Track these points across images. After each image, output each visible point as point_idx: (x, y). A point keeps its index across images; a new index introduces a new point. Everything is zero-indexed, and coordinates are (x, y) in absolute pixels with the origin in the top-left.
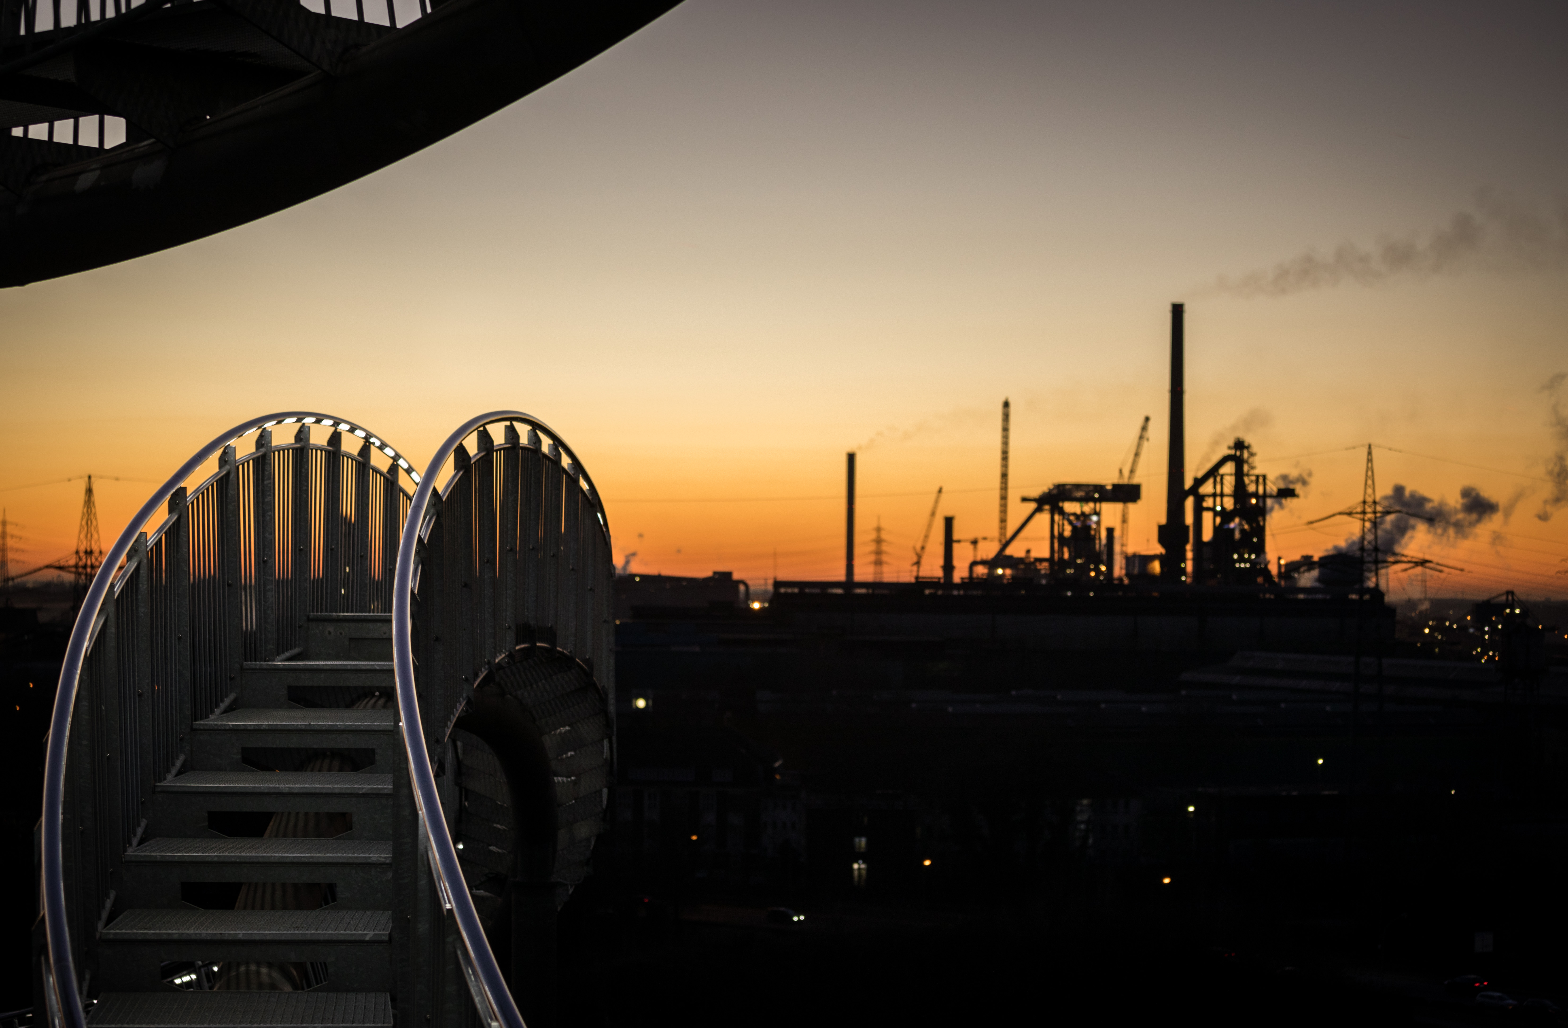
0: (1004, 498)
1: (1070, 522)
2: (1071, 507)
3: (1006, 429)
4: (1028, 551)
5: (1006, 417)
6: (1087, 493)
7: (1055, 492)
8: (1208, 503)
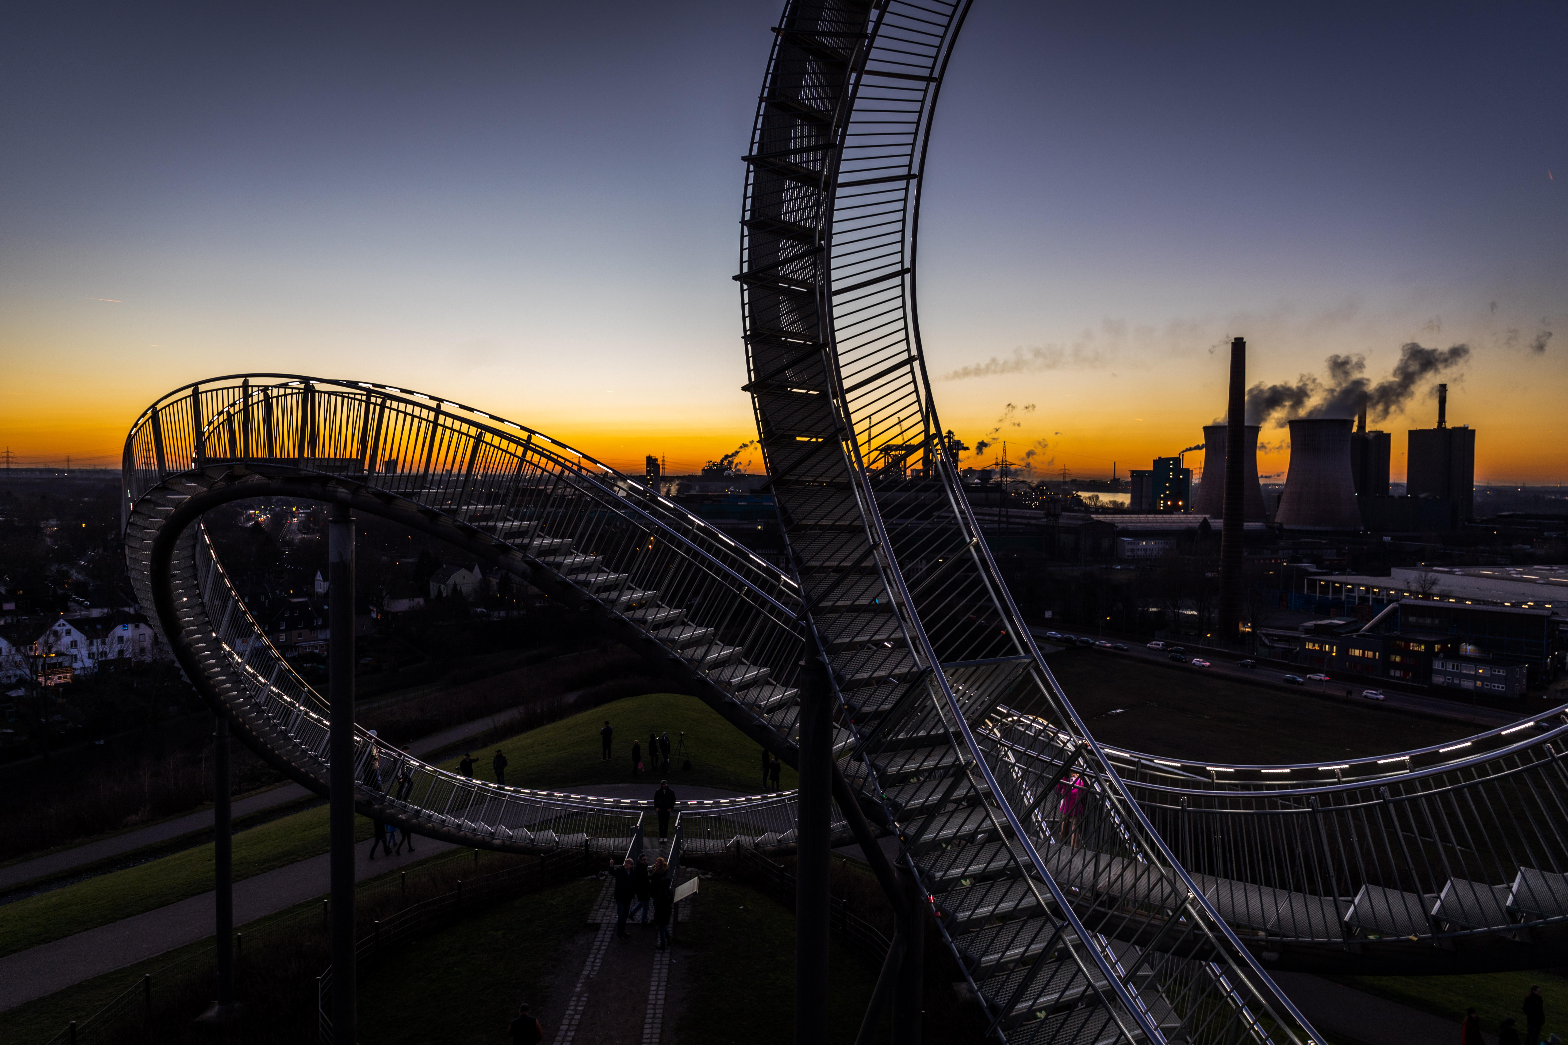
1: (891, 458)
2: (891, 453)
4: (878, 467)
6: (897, 449)
7: (887, 447)
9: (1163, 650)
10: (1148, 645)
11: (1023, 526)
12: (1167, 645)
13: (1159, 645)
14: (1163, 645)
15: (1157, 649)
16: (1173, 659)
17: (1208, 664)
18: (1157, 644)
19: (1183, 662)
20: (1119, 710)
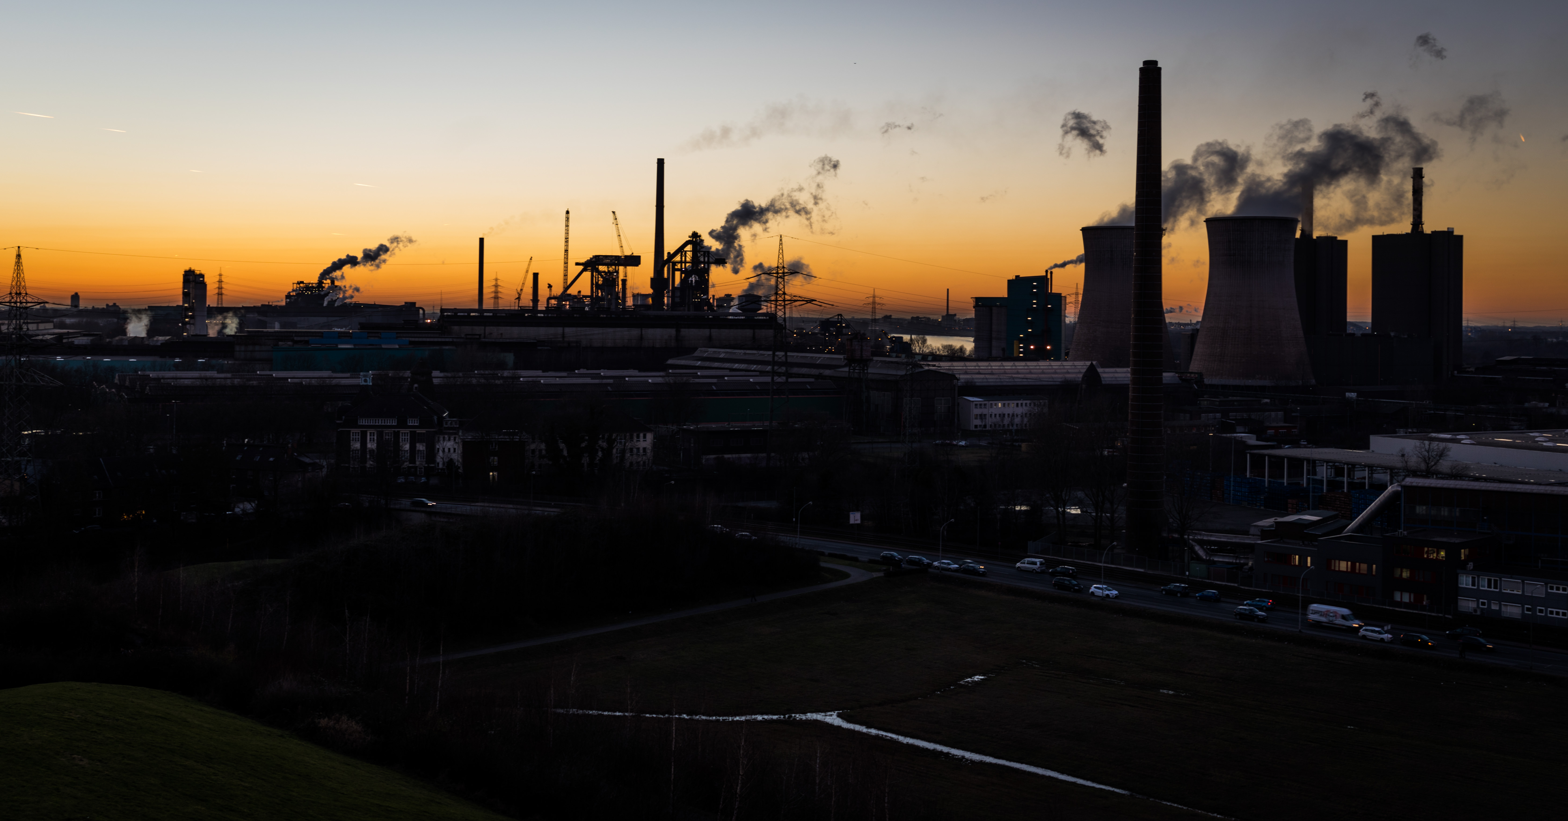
0: (566, 263)
1: (602, 277)
2: (602, 268)
3: (567, 226)
4: (579, 292)
5: (567, 219)
6: (611, 261)
7: (594, 260)
8: (679, 266)
9: (1042, 572)
10: (1018, 565)
11: (812, 380)
12: (1047, 563)
13: (1035, 563)
14: (1041, 563)
15: (1032, 572)
16: (1060, 586)
17: (1115, 592)
18: (1032, 563)
19: (1076, 591)
20: (977, 677)
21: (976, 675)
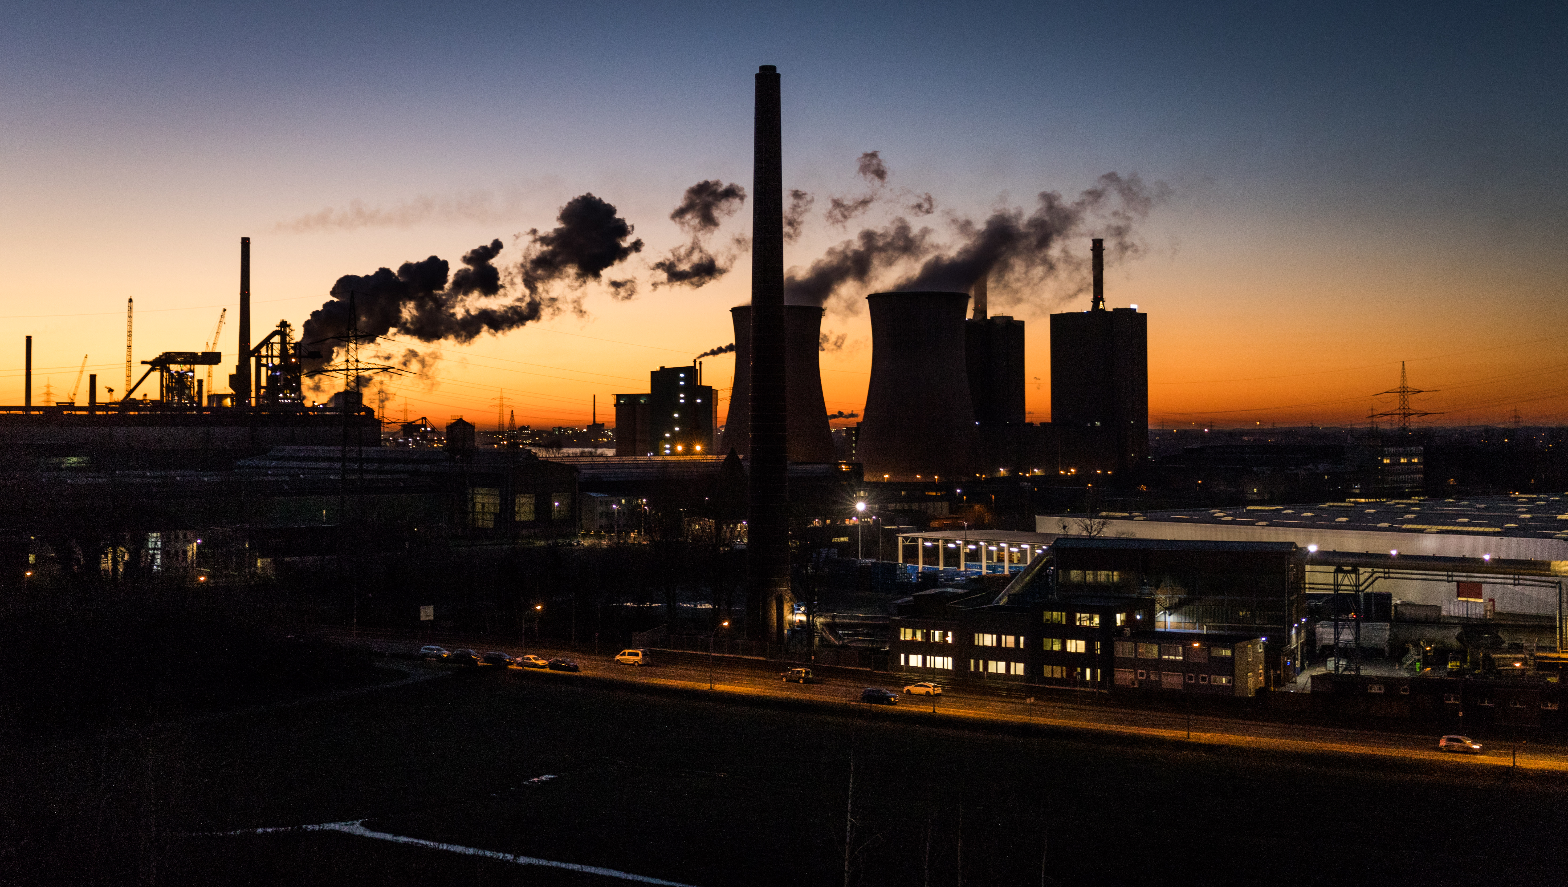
0: (129, 361)
1: (174, 377)
2: (174, 368)
3: (130, 317)
4: (145, 395)
5: (130, 308)
6: (185, 358)
7: (164, 357)
8: (264, 361)
13: (637, 655)
20: (547, 776)
21: (545, 775)
